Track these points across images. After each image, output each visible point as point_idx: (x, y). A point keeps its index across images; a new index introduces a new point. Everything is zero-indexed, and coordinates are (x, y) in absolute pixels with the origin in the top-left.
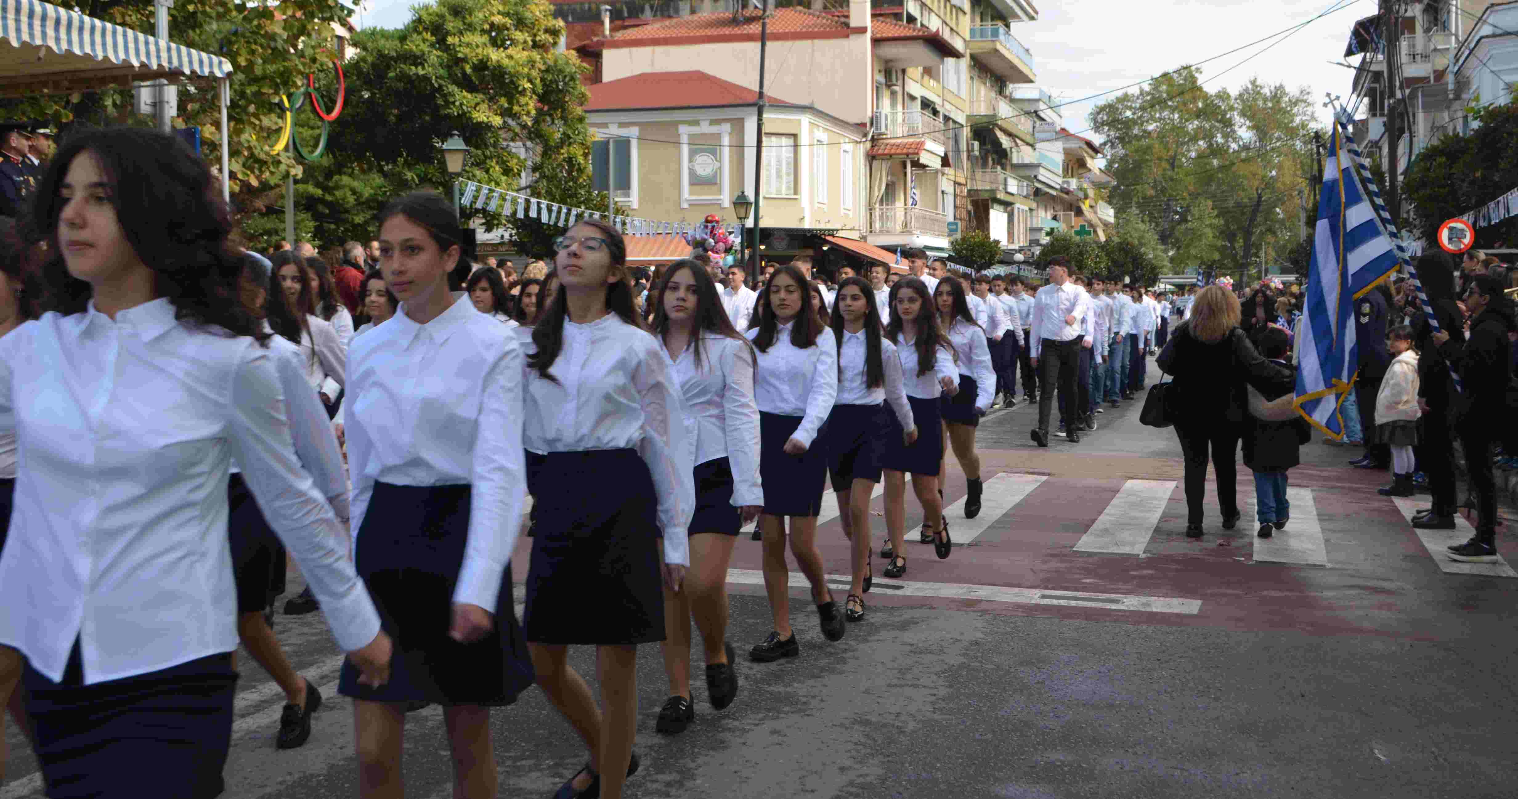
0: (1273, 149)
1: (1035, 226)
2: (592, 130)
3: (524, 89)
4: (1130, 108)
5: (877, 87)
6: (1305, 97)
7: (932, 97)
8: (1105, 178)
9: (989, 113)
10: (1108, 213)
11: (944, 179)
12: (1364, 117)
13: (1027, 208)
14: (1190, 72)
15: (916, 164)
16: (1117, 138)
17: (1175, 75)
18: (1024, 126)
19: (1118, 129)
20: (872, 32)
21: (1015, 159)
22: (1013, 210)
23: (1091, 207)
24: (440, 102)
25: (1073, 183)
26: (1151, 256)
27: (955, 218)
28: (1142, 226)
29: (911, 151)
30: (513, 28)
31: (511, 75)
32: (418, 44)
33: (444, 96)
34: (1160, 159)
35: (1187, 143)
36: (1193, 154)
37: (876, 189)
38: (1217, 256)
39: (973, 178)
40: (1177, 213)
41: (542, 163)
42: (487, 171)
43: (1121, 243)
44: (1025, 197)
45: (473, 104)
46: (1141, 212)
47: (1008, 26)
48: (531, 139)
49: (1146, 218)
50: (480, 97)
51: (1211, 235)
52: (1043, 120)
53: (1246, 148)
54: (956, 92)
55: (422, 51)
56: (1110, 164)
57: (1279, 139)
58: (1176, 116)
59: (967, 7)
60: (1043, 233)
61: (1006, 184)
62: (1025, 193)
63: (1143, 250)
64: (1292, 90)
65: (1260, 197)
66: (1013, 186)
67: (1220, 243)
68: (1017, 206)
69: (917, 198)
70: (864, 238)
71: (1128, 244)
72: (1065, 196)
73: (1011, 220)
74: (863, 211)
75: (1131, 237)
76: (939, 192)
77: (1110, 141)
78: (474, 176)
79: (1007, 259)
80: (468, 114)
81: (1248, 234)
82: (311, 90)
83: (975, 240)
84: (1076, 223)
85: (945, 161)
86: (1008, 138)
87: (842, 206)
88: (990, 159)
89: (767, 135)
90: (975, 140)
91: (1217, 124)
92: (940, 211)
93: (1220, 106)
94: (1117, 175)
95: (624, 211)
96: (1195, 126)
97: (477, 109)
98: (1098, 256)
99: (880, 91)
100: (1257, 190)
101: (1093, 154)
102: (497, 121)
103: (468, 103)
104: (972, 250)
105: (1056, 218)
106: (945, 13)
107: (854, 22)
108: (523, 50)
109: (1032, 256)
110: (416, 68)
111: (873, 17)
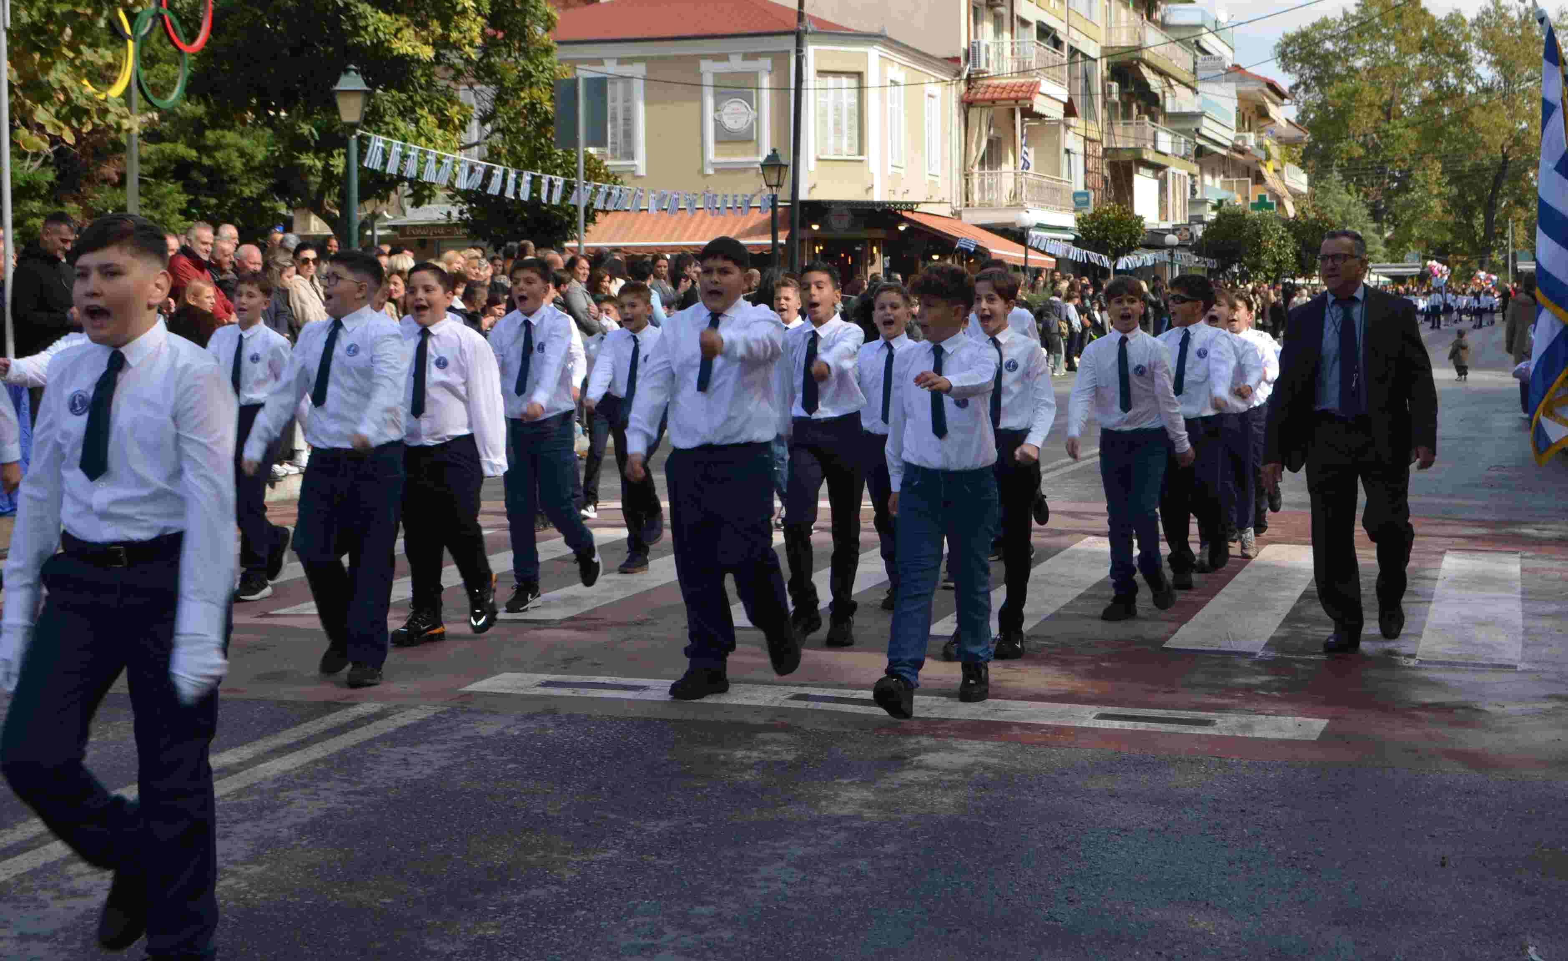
1: (1198, 196)
3: (465, 10)
4: (1331, 37)
5: (975, 8)
7: (1051, 22)
8: (1295, 133)
9: (1131, 44)
10: (1299, 180)
11: (1070, 133)
13: (1185, 173)
15: (1029, 113)
16: (1314, 78)
18: (1179, 60)
19: (1315, 66)
21: (1169, 108)
22: (1165, 176)
23: (1275, 171)
24: (347, 27)
25: (1251, 140)
27: (1086, 187)
28: (1347, 198)
29: (1020, 94)
33: (353, 19)
34: (1371, 105)
35: (1407, 85)
36: (1417, 99)
37: (974, 148)
38: (1449, 237)
39: (1111, 133)
40: (1393, 179)
41: (495, 111)
42: (417, 122)
43: (1317, 220)
44: (1184, 158)
45: (393, 29)
46: (1345, 178)
48: (480, 80)
49: (1352, 187)
50: (403, 20)
51: (1439, 209)
52: (1207, 53)
53: (1487, 90)
54: (1086, 15)
56: (1304, 113)
58: (1392, 48)
60: (1209, 207)
61: (1155, 141)
62: (1183, 153)
65: (1505, 157)
66: (1165, 142)
67: (1450, 219)
68: (1172, 169)
69: (1031, 159)
70: (957, 214)
71: (1326, 220)
72: (1240, 156)
73: (1163, 189)
74: (956, 178)
75: (1331, 211)
76: (1062, 151)
77: (1305, 83)
78: (396, 129)
79: (1155, 241)
80: (386, 44)
81: (1490, 207)
82: (163, 10)
83: (1111, 215)
84: (1254, 193)
85: (1070, 110)
86: (1158, 78)
87: (927, 172)
88: (1134, 106)
89: (822, 73)
90: (1113, 80)
91: (1448, 59)
92: (1065, 177)
93: (1452, 35)
94: (1312, 127)
95: (616, 178)
96: (1418, 62)
97: (399, 36)
98: (1282, 238)
99: (980, 15)
100: (1502, 147)
101: (1277, 99)
102: (427, 53)
103: (385, 27)
104: (1106, 229)
105: (1226, 185)
109: (1192, 238)
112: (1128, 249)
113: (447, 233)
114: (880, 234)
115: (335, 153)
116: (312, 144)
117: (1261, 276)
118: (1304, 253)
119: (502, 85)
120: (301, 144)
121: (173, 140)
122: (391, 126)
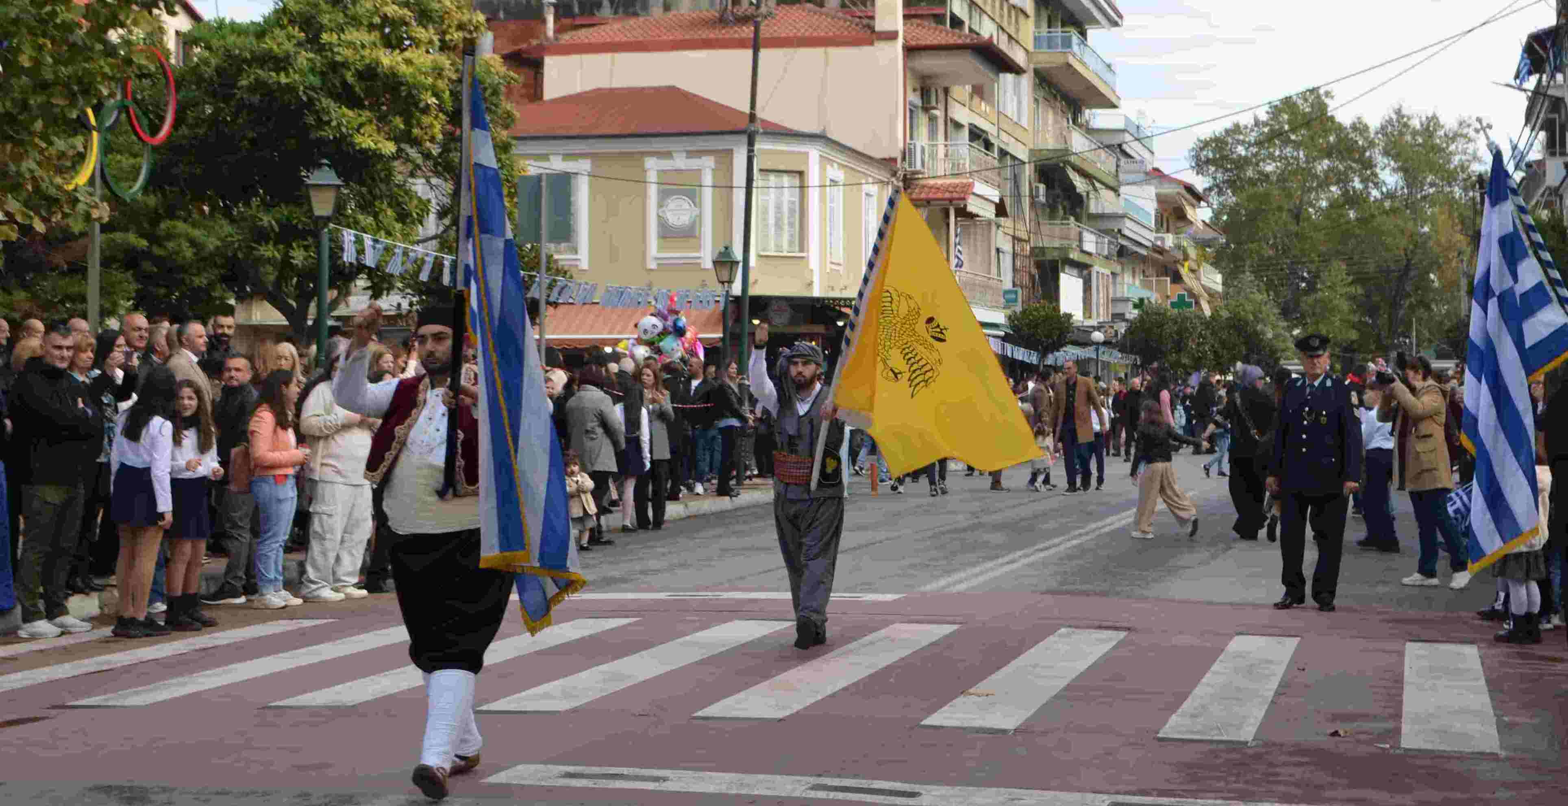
0: (1424, 198)
1: (1119, 295)
2: (523, 163)
3: (428, 106)
4: (1243, 143)
5: (911, 111)
6: (1465, 131)
7: (983, 124)
8: (1210, 234)
9: (1058, 147)
10: (1214, 279)
11: (1000, 232)
12: (1539, 156)
13: (1107, 272)
14: (1319, 97)
15: (963, 213)
16: (1227, 181)
17: (1300, 102)
18: (1104, 164)
19: (1227, 170)
20: (905, 39)
21: (1093, 207)
22: (1090, 274)
23: (1192, 271)
24: (311, 120)
25: (1169, 241)
26: (1270, 335)
27: (1014, 285)
28: (1259, 297)
29: (955, 195)
30: (414, 23)
31: (410, 87)
32: (281, 42)
33: (316, 113)
34: (1280, 209)
35: (1315, 189)
36: (1324, 204)
38: (1354, 335)
39: (1038, 232)
40: (1303, 279)
41: (452, 206)
43: (1231, 318)
44: (1107, 258)
45: (355, 124)
46: (1257, 278)
47: (1083, 34)
48: (438, 174)
49: (1264, 286)
50: (366, 114)
51: (1346, 308)
52: (1129, 157)
53: (1390, 195)
54: (1015, 119)
55: (286, 51)
56: (1217, 215)
57: (1432, 185)
58: (1301, 154)
59: (1030, 7)
60: (1130, 305)
61: (1081, 240)
62: (1106, 253)
63: (1259, 327)
64: (1449, 121)
65: (1408, 260)
66: (1090, 243)
67: (1358, 318)
68: (1096, 268)
69: (963, 257)
71: (1239, 320)
72: (1160, 257)
73: (1087, 288)
75: (1244, 310)
76: (993, 250)
77: (1217, 186)
78: (359, 221)
79: (1082, 338)
80: (349, 139)
81: (1394, 307)
82: (129, 102)
83: (1040, 313)
84: (1173, 291)
85: (1001, 210)
86: (1084, 181)
88: (1060, 208)
89: (766, 171)
90: (1040, 182)
91: (1354, 165)
92: (995, 275)
93: (1356, 142)
94: (1226, 229)
95: (565, 273)
96: (1325, 167)
97: (362, 131)
98: (1201, 336)
99: (914, 116)
100: (1405, 250)
101: (1194, 201)
102: (389, 148)
103: (348, 122)
104: (1036, 326)
105: (1146, 285)
106: (1002, 16)
107: (881, 25)
108: (428, 52)
109: (1116, 335)
110: (278, 75)
111: (906, 17)
112: (1057, 346)
114: (820, 329)
115: (294, 245)
116: (272, 235)
118: (1220, 350)
120: (260, 235)
121: (125, 230)
122: (351, 220)
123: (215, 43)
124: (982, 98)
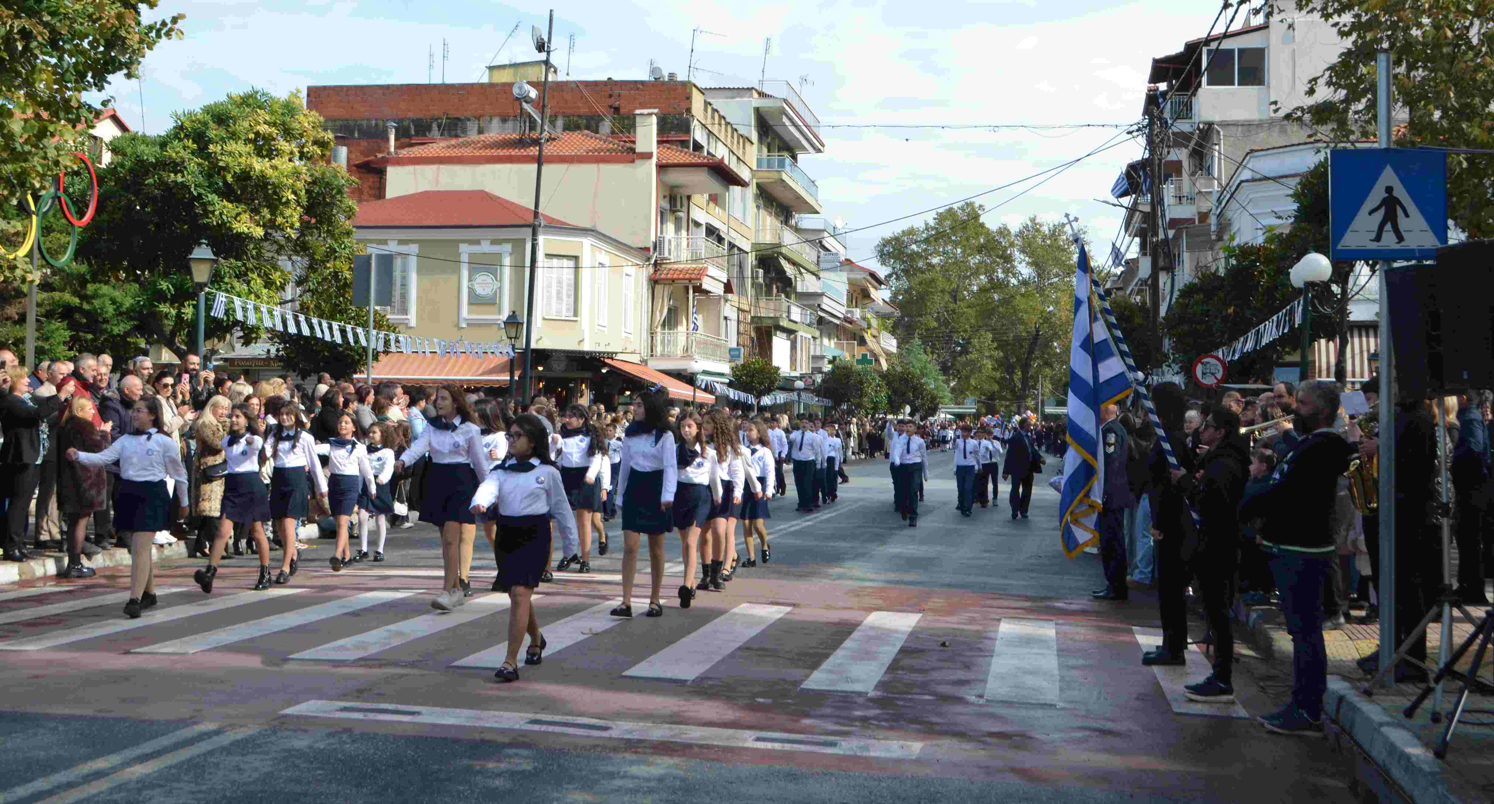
0: (1051, 284)
1: (818, 353)
3: (288, 201)
4: (916, 241)
5: (662, 213)
7: (716, 224)
8: (889, 309)
9: (774, 242)
10: (890, 344)
11: (728, 304)
12: (1135, 256)
13: (810, 336)
14: (973, 209)
15: (698, 289)
16: (903, 270)
17: (959, 212)
18: (808, 255)
19: (904, 262)
20: (658, 158)
21: (799, 289)
22: (796, 338)
23: (874, 337)
24: (199, 211)
25: (857, 313)
26: (932, 386)
27: (738, 344)
28: (924, 357)
29: (693, 276)
30: (280, 139)
31: (275, 186)
32: (178, 151)
33: (204, 205)
34: (943, 291)
35: (969, 277)
36: (975, 288)
37: (658, 314)
39: (757, 306)
40: (959, 344)
41: (307, 277)
42: (248, 283)
43: (902, 372)
44: (809, 325)
45: (233, 214)
46: (923, 343)
47: (794, 157)
48: (297, 253)
49: (929, 349)
50: (242, 207)
51: (990, 367)
52: (827, 250)
53: (1025, 283)
54: (741, 220)
55: (181, 158)
56: (895, 295)
57: (1057, 275)
58: (959, 251)
59: (754, 137)
60: (826, 361)
61: (789, 312)
62: (808, 322)
63: (924, 380)
65: (1038, 331)
66: (796, 313)
67: (998, 375)
68: (800, 333)
69: (700, 323)
70: (644, 362)
71: (910, 374)
72: (849, 325)
73: (793, 347)
74: (645, 335)
75: (913, 367)
76: (722, 318)
77: (896, 274)
78: (232, 287)
79: (787, 386)
80: (228, 224)
81: (1025, 367)
82: (61, 193)
83: (757, 366)
84: (859, 352)
85: (728, 288)
86: (792, 267)
87: (623, 329)
88: (774, 287)
89: (549, 256)
90: (759, 268)
91: (998, 260)
92: (723, 337)
93: (1001, 242)
94: (901, 306)
95: (394, 328)
96: (977, 261)
97: (238, 219)
98: (878, 385)
99: (665, 217)
100: (1036, 324)
101: (877, 284)
102: (259, 232)
103: (228, 212)
104: (753, 376)
105: (839, 346)
106: (732, 143)
107: (640, 148)
108: (290, 160)
109: (814, 384)
110: (176, 174)
111: (659, 142)
112: (768, 391)
113: (265, 366)
114: (588, 375)
115: (186, 304)
116: (169, 296)
117: (863, 412)
118: (893, 397)
119: (314, 259)
120: (161, 296)
121: (62, 290)
123: (129, 151)
124: (716, 204)
